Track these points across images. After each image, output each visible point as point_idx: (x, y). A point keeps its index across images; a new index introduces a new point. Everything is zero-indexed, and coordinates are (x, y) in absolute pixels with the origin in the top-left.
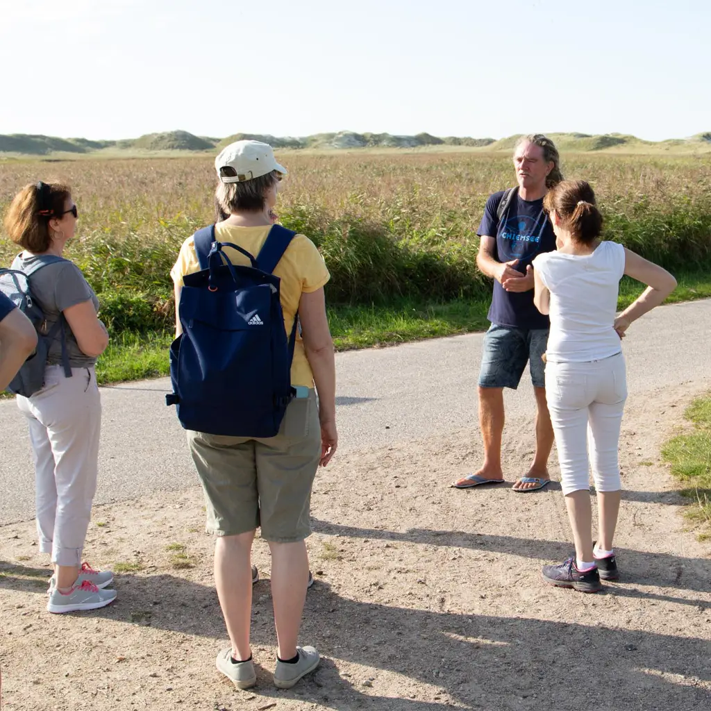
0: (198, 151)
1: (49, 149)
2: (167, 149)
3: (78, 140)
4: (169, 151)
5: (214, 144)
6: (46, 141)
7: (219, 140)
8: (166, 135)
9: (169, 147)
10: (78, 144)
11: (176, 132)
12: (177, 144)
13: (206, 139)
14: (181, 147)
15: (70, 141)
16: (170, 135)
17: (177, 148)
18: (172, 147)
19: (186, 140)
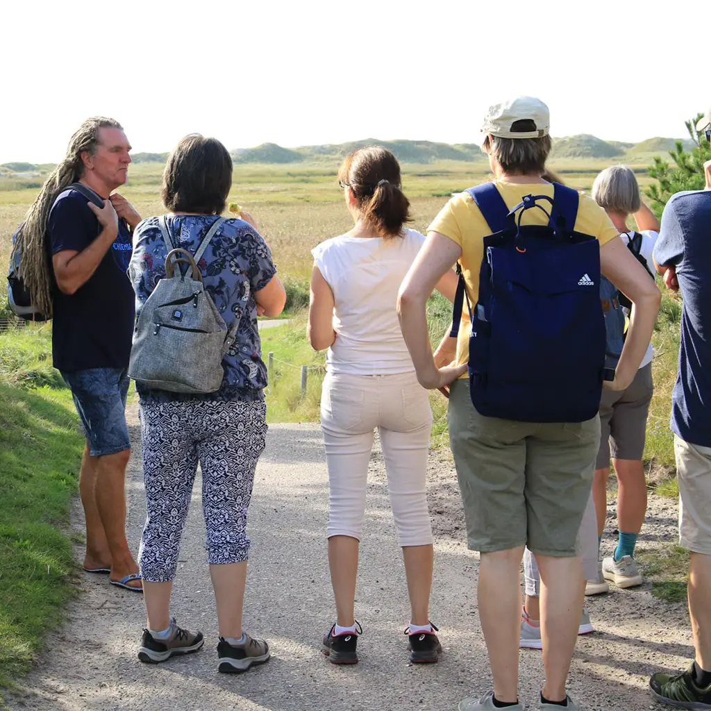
0: (603, 158)
1: (433, 157)
2: (567, 156)
3: (467, 146)
4: (569, 159)
5: (625, 150)
6: (430, 148)
7: (631, 145)
8: (568, 140)
9: (570, 155)
10: (467, 150)
11: (580, 136)
12: (579, 150)
13: (615, 144)
14: (584, 154)
15: (457, 148)
16: (572, 140)
17: (579, 155)
18: (574, 154)
19: (591, 146)
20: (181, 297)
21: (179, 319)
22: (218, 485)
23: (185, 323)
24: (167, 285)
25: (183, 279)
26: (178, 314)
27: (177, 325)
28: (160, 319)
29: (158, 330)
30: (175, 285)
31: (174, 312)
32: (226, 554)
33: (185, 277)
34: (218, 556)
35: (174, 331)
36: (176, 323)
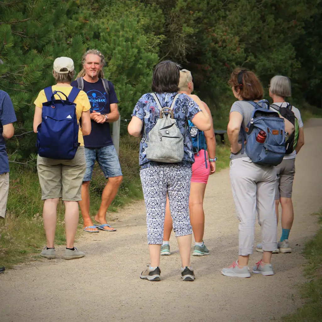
20: (167, 125)
21: (168, 134)
22: (181, 202)
23: (171, 135)
24: (161, 121)
25: (167, 119)
26: (167, 132)
27: (168, 136)
28: (161, 134)
29: (161, 138)
30: (164, 121)
31: (166, 131)
32: (186, 231)
33: (168, 118)
34: (183, 233)
35: (168, 138)
36: (168, 135)
